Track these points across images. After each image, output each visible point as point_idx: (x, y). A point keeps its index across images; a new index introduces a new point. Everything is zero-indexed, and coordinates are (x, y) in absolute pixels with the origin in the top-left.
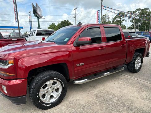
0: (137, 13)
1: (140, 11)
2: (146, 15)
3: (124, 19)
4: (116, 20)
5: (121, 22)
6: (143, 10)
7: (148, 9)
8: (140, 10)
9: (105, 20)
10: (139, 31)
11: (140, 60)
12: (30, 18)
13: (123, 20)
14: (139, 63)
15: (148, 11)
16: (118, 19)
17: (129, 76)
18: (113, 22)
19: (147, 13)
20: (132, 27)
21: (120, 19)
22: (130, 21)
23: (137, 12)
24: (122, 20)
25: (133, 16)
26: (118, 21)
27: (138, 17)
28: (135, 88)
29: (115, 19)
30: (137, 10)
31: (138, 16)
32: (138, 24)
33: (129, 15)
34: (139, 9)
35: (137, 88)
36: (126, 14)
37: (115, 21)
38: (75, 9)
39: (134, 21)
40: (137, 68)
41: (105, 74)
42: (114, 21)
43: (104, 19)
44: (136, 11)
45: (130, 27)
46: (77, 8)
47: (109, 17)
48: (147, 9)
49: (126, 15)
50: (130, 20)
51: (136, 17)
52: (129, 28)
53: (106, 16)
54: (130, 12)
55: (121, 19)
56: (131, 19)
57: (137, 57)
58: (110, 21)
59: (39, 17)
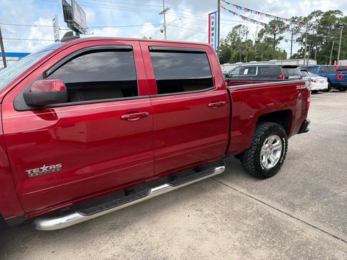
0: (312, 21)
1: (320, 18)
2: (333, 27)
3: (282, 35)
4: (264, 37)
5: (276, 42)
6: (328, 14)
7: (339, 12)
8: (319, 15)
9: (239, 39)
10: (318, 63)
11: (278, 142)
12: (55, 31)
13: (281, 38)
14: (275, 152)
15: (338, 16)
16: (269, 36)
17: (243, 191)
18: (256, 42)
19: (337, 22)
20: (301, 54)
21: (272, 37)
22: (297, 41)
23: (314, 19)
24: (277, 37)
25: (303, 29)
26: (268, 40)
27: (315, 32)
28: (240, 234)
29: (260, 35)
30: (313, 13)
31: (314, 28)
32: (315, 48)
33: (293, 25)
34: (318, 13)
35: (247, 232)
36: (287, 23)
37: (261, 41)
38: (165, 11)
39: (304, 40)
40: (270, 166)
41: (153, 190)
42: (259, 41)
43: (236, 34)
44: (310, 17)
45: (295, 55)
46: (168, 9)
47: (248, 32)
48: (336, 11)
49: (288, 26)
50: (295, 37)
51: (311, 32)
52: (293, 57)
53: (242, 29)
54: (296, 20)
55: (275, 35)
56: (299, 36)
57: (267, 134)
58: (250, 40)
59: (80, 30)
